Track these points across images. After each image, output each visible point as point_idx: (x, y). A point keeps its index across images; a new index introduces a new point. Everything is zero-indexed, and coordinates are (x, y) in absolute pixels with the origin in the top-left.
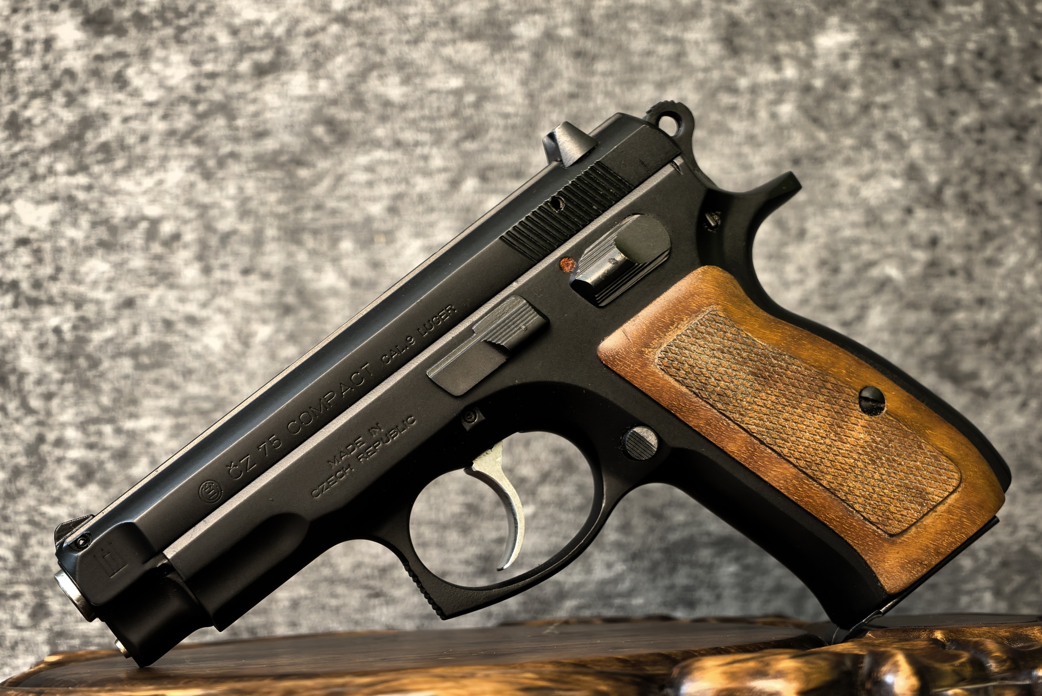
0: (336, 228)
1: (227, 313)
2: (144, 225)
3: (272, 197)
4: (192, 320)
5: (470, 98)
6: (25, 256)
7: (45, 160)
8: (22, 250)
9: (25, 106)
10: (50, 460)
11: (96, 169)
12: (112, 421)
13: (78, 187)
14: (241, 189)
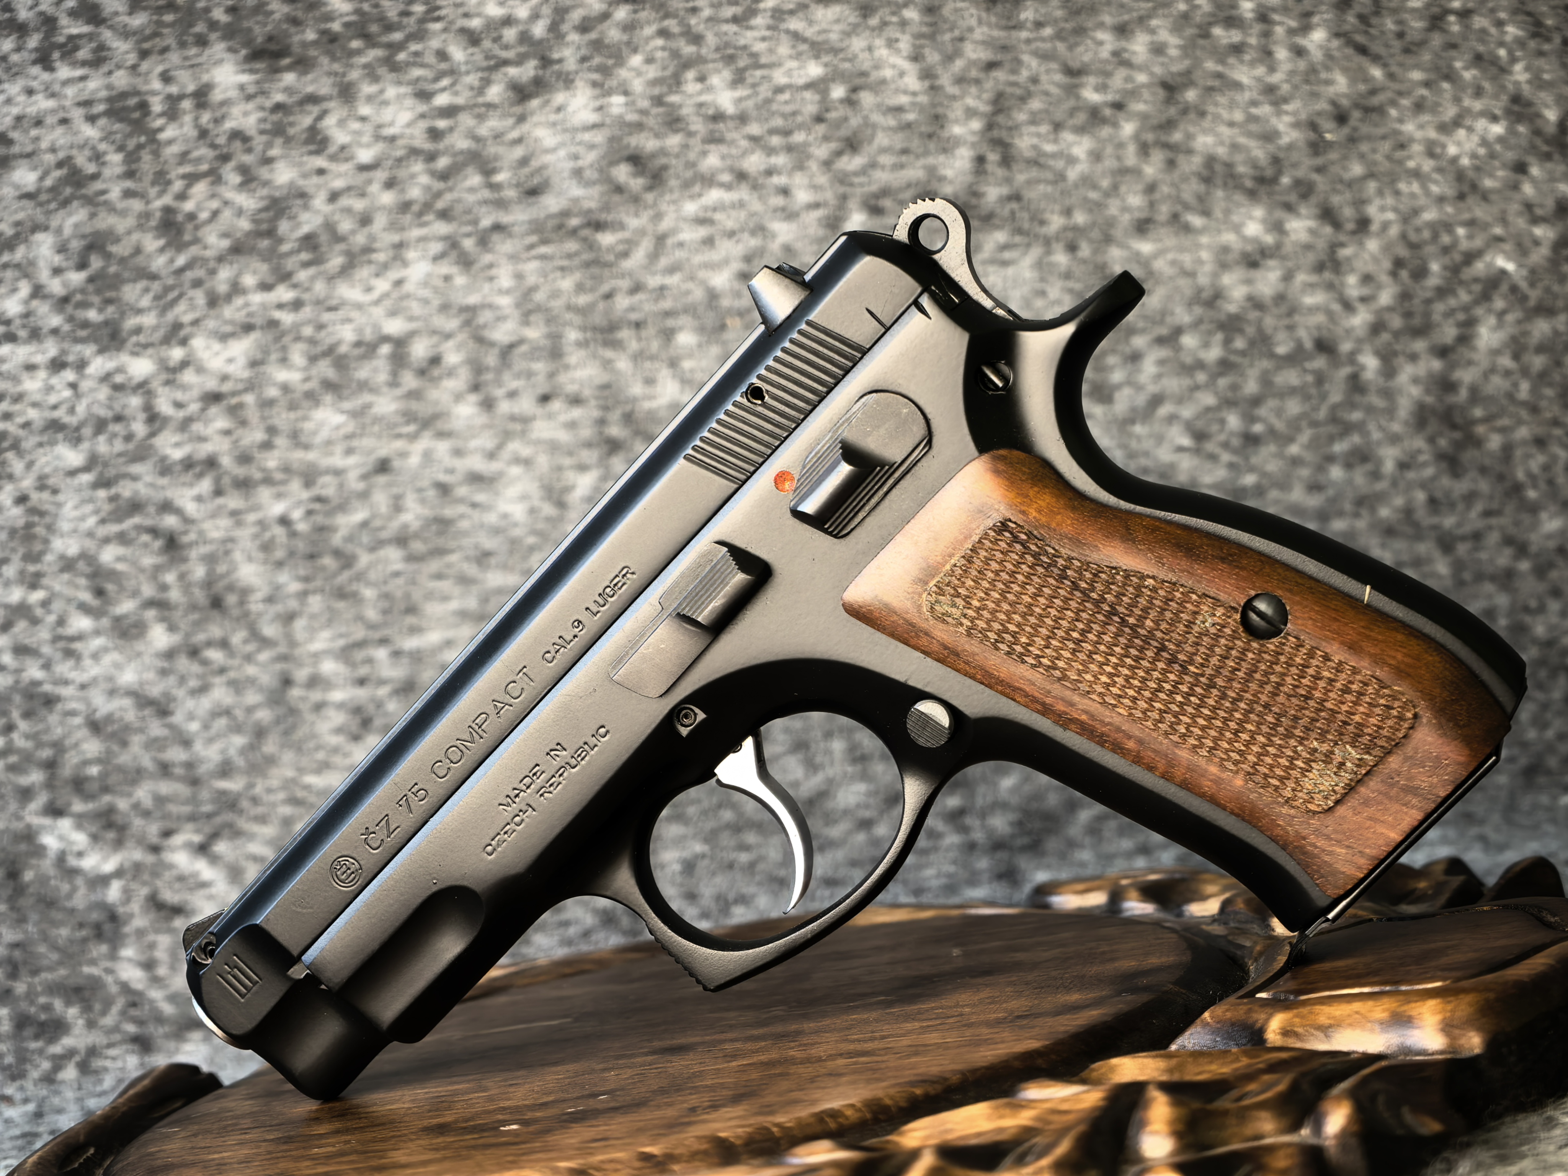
0: (668, 314)
1: (527, 462)
2: (385, 349)
3: (567, 284)
4: (476, 479)
5: (838, 92)
6: (219, 421)
7: (225, 274)
8: (214, 410)
9: (182, 196)
10: (304, 707)
11: (303, 275)
12: (384, 641)
13: (280, 306)
14: (519, 277)
